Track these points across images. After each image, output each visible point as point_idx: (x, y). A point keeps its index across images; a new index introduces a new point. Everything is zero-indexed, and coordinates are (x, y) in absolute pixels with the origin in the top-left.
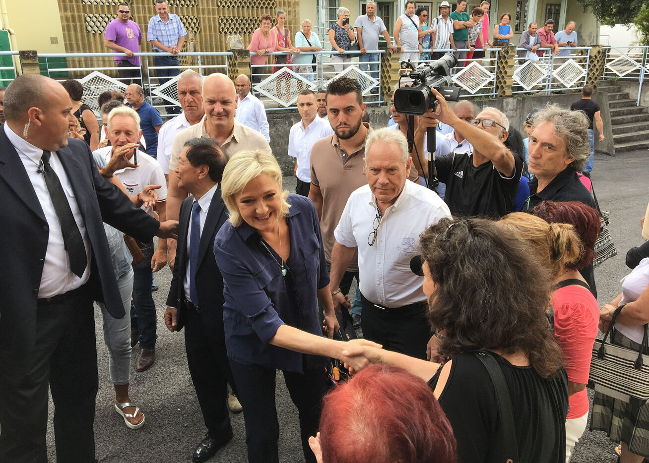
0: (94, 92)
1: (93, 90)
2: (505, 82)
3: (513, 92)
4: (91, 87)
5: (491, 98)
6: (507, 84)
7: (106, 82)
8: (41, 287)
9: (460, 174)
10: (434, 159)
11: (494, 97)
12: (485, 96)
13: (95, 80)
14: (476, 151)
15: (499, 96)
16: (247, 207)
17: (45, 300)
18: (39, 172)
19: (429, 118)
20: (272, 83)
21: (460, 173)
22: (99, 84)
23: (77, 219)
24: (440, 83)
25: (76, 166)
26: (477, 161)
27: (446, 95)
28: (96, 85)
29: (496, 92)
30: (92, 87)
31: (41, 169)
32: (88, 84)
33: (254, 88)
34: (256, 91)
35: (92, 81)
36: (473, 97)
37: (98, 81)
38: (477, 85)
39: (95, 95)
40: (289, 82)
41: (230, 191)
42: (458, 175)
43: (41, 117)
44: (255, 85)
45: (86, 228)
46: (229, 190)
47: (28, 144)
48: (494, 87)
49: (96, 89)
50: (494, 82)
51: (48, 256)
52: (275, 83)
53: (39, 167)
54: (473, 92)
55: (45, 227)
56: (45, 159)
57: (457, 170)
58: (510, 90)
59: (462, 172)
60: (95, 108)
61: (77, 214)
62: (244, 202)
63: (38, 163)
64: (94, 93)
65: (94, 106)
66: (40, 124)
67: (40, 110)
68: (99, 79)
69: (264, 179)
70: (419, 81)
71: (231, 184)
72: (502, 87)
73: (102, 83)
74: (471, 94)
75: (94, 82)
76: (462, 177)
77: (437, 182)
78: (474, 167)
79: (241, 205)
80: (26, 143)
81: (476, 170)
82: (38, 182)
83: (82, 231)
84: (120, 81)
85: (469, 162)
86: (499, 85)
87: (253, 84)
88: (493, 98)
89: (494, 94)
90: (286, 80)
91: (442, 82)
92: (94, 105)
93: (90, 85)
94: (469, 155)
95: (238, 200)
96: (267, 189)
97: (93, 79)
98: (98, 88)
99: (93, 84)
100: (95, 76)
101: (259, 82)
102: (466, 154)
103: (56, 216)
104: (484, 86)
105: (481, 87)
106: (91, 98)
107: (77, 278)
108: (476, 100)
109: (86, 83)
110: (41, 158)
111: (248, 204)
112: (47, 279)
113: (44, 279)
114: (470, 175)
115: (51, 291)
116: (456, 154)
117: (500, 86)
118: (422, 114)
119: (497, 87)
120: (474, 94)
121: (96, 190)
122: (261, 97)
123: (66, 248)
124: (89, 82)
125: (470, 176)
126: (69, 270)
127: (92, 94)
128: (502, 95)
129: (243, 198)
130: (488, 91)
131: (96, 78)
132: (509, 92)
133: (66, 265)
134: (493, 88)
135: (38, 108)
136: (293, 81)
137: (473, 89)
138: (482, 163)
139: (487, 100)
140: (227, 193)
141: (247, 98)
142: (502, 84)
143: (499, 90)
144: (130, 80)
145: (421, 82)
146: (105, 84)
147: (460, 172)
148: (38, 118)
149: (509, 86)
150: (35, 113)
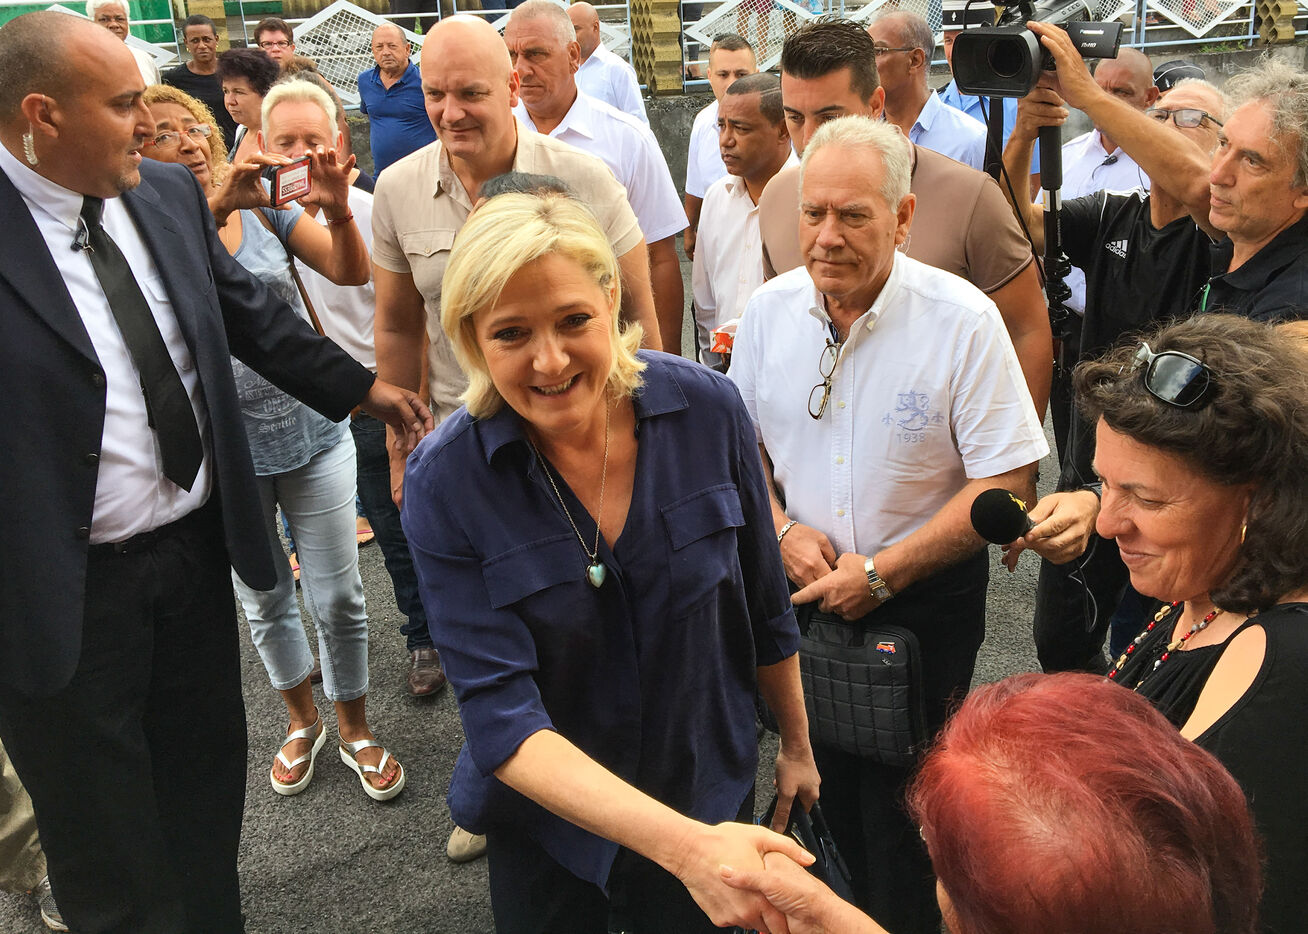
0: (336, 46)
1: (334, 43)
2: (1278, 9)
3: (1297, 33)
4: (332, 35)
5: (1241, 47)
6: (1283, 13)
7: (362, 24)
8: (97, 515)
9: (1121, 247)
10: (1059, 207)
11: (1250, 44)
12: (1227, 42)
13: (340, 19)
14: (1159, 189)
15: (1262, 41)
16: (508, 353)
17: (109, 546)
18: (75, 247)
19: (1043, 103)
20: (727, 19)
21: (1119, 246)
22: (348, 29)
23: (176, 354)
24: (1068, 14)
25: (168, 228)
26: (1160, 214)
27: (1085, 44)
28: (342, 31)
29: (1254, 33)
30: (334, 36)
31: (81, 240)
32: (324, 29)
33: (687, 32)
34: (690, 39)
35: (333, 22)
36: (1200, 46)
37: (345, 22)
38: (1210, 16)
39: (339, 53)
40: (767, 18)
41: (462, 305)
42: (1114, 250)
43: (56, 116)
44: (689, 26)
45: (198, 374)
46: (460, 302)
47: (46, 183)
48: (1251, 19)
49: (342, 39)
50: (1249, 8)
51: (109, 443)
52: (736, 16)
53: (78, 235)
54: (1198, 33)
55: (97, 377)
56: (91, 213)
57: (1112, 237)
58: (1290, 27)
59: (1125, 242)
60: (340, 82)
61: (175, 341)
62: (497, 335)
63: (75, 227)
64: (337, 50)
65: (338, 78)
66: (54, 133)
67: (50, 100)
68: (347, 17)
69: (558, 267)
70: (1016, 12)
71: (464, 283)
72: (1270, 20)
73: (355, 27)
74: (1196, 38)
75: (338, 24)
76: (1124, 256)
77: (1066, 263)
78: (1152, 227)
79: (491, 347)
80: (40, 180)
81: (1158, 237)
82: (76, 270)
83: (188, 383)
84: (393, 20)
85: (1142, 218)
86: (1262, 16)
87: (684, 23)
88: (1247, 47)
89: (1250, 36)
90: (759, 12)
91: (1074, 11)
92: (337, 75)
93: (329, 31)
94: (1143, 197)
95: (483, 332)
96: (568, 296)
97: (335, 17)
98: (345, 38)
99: (337, 29)
100: (340, 10)
101: (697, 18)
102: (1135, 196)
103: (125, 348)
104: (1227, 19)
105: (1219, 20)
106: (330, 60)
107: (183, 491)
108: (1207, 51)
109: (319, 27)
110: (82, 213)
111: (509, 344)
112: (108, 497)
113: (100, 497)
114: (1145, 249)
115: (120, 527)
116: (1109, 195)
117: (1264, 18)
118: (1026, 94)
119: (1258, 21)
120: (1203, 37)
121: (217, 283)
122: (702, 51)
123: (152, 423)
124: (326, 24)
125: (1143, 251)
126: (162, 474)
127: (334, 51)
128: (1271, 39)
129: (497, 323)
130: (1237, 29)
131: (342, 15)
132: (1286, 31)
133: (155, 461)
134: (1247, 24)
135: (44, 96)
136: (774, 13)
137: (1198, 25)
138: (1173, 220)
139: (1234, 51)
140: (455, 310)
141: (595, 59)
142: (1271, 14)
143: (1264, 27)
144: (414, 18)
145: (1019, 14)
146: (360, 29)
147: (1119, 243)
148: (48, 119)
149: (1287, 19)
150: (39, 108)
